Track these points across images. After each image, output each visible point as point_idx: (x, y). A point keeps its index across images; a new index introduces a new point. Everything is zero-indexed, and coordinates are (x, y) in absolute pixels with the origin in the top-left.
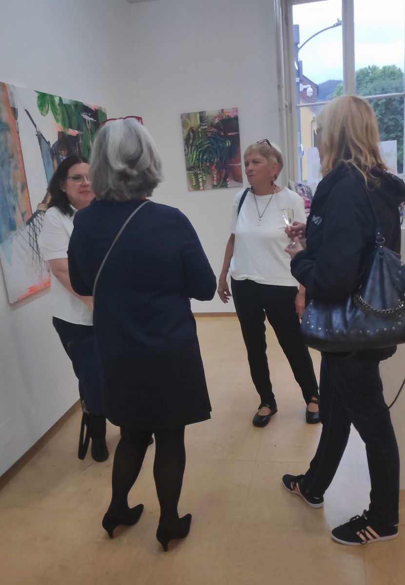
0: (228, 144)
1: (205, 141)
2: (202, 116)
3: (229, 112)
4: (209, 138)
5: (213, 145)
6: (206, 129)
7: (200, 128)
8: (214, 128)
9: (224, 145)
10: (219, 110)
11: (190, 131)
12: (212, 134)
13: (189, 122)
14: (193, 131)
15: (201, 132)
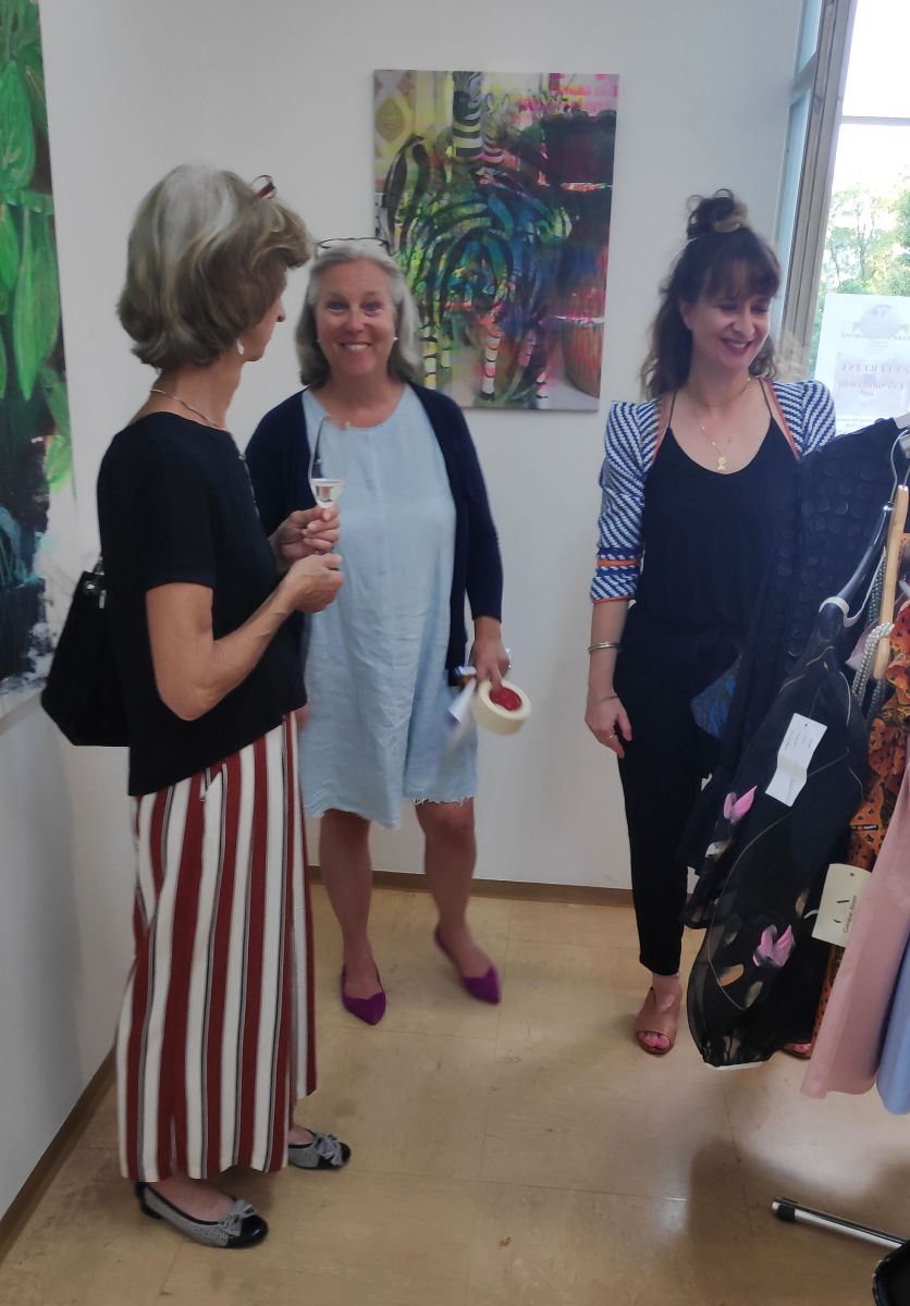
0: (562, 227)
1: (464, 204)
2: (465, 96)
3: (580, 91)
4: (484, 193)
5: (497, 223)
6: (476, 151)
7: (450, 143)
8: (513, 151)
9: (543, 230)
10: (541, 76)
11: (409, 152)
12: (498, 178)
13: (406, 112)
14: (419, 154)
15: (452, 161)
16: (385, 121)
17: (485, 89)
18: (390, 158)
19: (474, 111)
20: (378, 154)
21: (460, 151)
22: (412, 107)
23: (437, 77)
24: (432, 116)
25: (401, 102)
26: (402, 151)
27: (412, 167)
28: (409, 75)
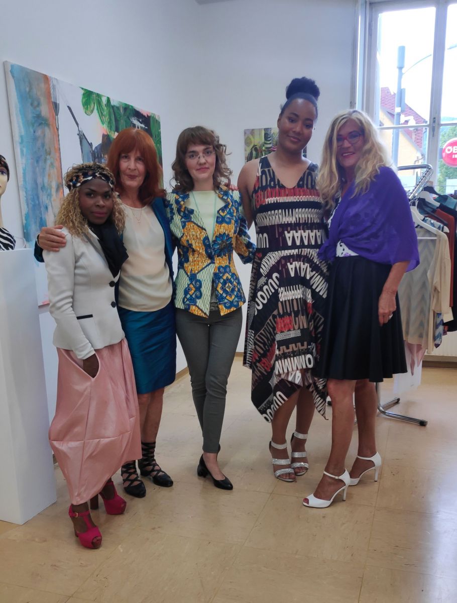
2: (267, 133)
6: (271, 147)
7: (264, 146)
13: (252, 139)
14: (256, 149)
15: (264, 150)
16: (247, 142)
17: (272, 132)
18: (249, 151)
19: (270, 137)
20: (245, 150)
21: (266, 148)
22: (254, 138)
23: (260, 130)
24: (259, 140)
25: (251, 137)
26: (252, 149)
27: (254, 153)
28: (253, 130)
